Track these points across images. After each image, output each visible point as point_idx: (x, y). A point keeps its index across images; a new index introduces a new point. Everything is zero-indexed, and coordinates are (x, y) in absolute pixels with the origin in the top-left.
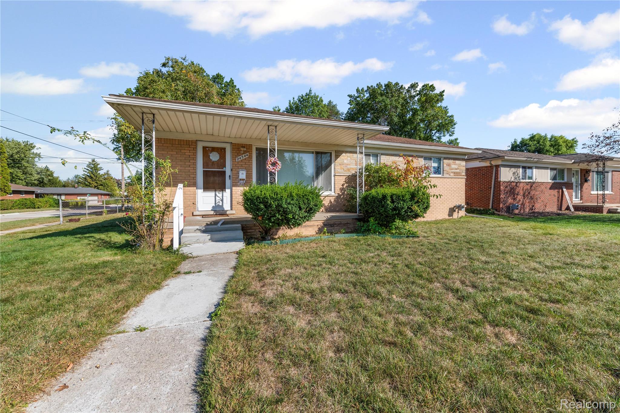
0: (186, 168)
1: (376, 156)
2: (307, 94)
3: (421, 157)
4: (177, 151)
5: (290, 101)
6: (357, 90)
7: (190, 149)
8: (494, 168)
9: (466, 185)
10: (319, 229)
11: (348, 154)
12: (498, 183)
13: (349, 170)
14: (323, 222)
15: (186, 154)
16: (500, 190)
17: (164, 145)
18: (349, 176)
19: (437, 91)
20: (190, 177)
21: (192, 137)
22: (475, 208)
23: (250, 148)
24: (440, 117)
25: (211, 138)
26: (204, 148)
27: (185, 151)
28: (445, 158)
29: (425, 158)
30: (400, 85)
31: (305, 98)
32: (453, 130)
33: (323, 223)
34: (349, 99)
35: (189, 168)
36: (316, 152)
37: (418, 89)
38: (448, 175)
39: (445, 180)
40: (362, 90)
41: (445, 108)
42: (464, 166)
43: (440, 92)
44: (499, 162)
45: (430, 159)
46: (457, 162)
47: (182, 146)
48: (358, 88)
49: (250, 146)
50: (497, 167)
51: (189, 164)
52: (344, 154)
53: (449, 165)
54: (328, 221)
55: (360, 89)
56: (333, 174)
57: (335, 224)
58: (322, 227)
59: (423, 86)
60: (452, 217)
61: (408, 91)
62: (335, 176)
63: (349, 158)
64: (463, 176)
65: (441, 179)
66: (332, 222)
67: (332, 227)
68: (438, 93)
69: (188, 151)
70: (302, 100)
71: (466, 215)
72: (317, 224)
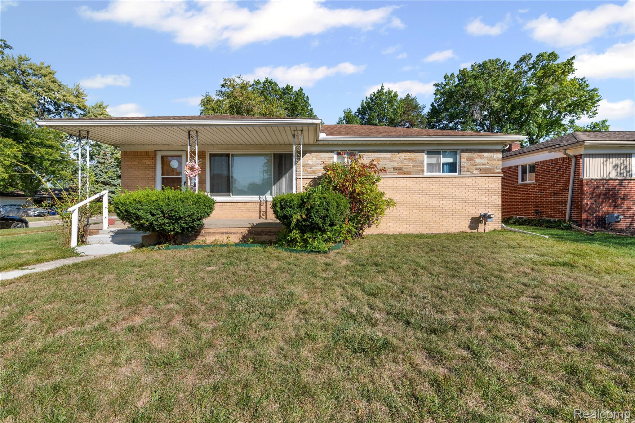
0: (146, 176)
1: (352, 154)
2: (378, 91)
3: (422, 151)
4: (139, 161)
5: (363, 101)
6: (445, 76)
7: (149, 159)
8: (573, 160)
9: (503, 186)
10: (244, 237)
11: (314, 154)
12: (578, 183)
13: (314, 172)
14: (248, 229)
15: (146, 163)
16: (582, 192)
17: (129, 156)
18: (314, 178)
19: (562, 60)
20: (149, 184)
21: (151, 148)
22: (547, 219)
23: (203, 154)
24: (568, 94)
25: (167, 148)
26: (163, 157)
27: (146, 161)
28: (463, 151)
29: (429, 153)
30: (502, 61)
31: (376, 95)
32: (595, 109)
33: (248, 231)
34: (435, 88)
35: (149, 176)
36: (274, 154)
37: (531, 61)
38: (469, 173)
39: (463, 180)
40: (451, 76)
41: (582, 80)
42: (498, 160)
43: (568, 60)
44: (581, 151)
45: (438, 153)
46: (486, 155)
47: (143, 156)
48: (446, 74)
49: (203, 152)
50: (578, 158)
51: (149, 172)
52: (308, 154)
53: (470, 159)
54: (254, 229)
55: (449, 75)
56: (295, 176)
57: (263, 232)
58: (247, 234)
59: (537, 57)
60: (476, 231)
61: (517, 66)
62: (297, 179)
63: (315, 159)
64: (498, 173)
65: (457, 179)
66: (259, 230)
67: (259, 235)
68: (565, 61)
69: (148, 161)
70: (374, 98)
71: (502, 227)
72: (241, 231)
